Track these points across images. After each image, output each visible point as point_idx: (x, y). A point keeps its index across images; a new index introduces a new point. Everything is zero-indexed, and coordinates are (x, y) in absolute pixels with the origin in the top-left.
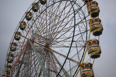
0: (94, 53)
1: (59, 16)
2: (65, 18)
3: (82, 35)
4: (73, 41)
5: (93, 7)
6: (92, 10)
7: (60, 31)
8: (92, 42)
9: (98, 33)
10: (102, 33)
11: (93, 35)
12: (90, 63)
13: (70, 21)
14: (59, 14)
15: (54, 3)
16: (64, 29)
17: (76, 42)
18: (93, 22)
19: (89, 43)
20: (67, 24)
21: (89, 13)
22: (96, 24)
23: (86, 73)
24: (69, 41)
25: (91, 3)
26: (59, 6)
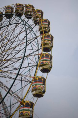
0: (37, 92)
1: (12, 41)
2: (18, 45)
3: (29, 70)
4: (18, 74)
5: (46, 41)
6: (45, 44)
7: (9, 60)
8: (37, 79)
9: (46, 71)
10: (50, 71)
11: (41, 71)
12: (31, 102)
13: (22, 50)
14: (13, 39)
15: (10, 24)
16: (14, 58)
17: (22, 75)
18: (43, 57)
19: (35, 79)
20: (18, 52)
21: (41, 46)
22: (46, 60)
23: (24, 112)
24: (15, 74)
25: (46, 35)
26: (15, 29)
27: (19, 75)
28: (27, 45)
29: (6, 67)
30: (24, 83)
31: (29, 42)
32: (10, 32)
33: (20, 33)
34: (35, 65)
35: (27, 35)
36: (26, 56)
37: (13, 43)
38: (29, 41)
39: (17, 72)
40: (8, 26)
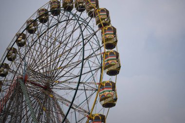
0: (107, 101)
1: (65, 42)
2: (73, 46)
3: (93, 75)
4: (79, 83)
5: (108, 35)
6: (107, 39)
7: (65, 67)
8: (104, 84)
9: (114, 73)
10: (119, 72)
11: (107, 74)
12: (101, 115)
14: (66, 40)
15: (59, 22)
16: (70, 63)
17: (84, 83)
18: (107, 56)
19: (102, 86)
20: (75, 56)
21: (103, 42)
22: (111, 60)
24: (75, 83)
25: (107, 29)
26: (66, 27)
27: (81, 83)
28: (84, 45)
29: (62, 76)
30: (89, 93)
31: (87, 41)
32: (60, 32)
33: (73, 32)
34: (99, 68)
35: (82, 32)
36: (86, 59)
37: (66, 45)
38: (86, 39)
39: (77, 80)
40: (57, 25)
